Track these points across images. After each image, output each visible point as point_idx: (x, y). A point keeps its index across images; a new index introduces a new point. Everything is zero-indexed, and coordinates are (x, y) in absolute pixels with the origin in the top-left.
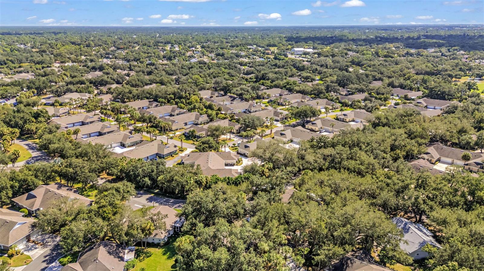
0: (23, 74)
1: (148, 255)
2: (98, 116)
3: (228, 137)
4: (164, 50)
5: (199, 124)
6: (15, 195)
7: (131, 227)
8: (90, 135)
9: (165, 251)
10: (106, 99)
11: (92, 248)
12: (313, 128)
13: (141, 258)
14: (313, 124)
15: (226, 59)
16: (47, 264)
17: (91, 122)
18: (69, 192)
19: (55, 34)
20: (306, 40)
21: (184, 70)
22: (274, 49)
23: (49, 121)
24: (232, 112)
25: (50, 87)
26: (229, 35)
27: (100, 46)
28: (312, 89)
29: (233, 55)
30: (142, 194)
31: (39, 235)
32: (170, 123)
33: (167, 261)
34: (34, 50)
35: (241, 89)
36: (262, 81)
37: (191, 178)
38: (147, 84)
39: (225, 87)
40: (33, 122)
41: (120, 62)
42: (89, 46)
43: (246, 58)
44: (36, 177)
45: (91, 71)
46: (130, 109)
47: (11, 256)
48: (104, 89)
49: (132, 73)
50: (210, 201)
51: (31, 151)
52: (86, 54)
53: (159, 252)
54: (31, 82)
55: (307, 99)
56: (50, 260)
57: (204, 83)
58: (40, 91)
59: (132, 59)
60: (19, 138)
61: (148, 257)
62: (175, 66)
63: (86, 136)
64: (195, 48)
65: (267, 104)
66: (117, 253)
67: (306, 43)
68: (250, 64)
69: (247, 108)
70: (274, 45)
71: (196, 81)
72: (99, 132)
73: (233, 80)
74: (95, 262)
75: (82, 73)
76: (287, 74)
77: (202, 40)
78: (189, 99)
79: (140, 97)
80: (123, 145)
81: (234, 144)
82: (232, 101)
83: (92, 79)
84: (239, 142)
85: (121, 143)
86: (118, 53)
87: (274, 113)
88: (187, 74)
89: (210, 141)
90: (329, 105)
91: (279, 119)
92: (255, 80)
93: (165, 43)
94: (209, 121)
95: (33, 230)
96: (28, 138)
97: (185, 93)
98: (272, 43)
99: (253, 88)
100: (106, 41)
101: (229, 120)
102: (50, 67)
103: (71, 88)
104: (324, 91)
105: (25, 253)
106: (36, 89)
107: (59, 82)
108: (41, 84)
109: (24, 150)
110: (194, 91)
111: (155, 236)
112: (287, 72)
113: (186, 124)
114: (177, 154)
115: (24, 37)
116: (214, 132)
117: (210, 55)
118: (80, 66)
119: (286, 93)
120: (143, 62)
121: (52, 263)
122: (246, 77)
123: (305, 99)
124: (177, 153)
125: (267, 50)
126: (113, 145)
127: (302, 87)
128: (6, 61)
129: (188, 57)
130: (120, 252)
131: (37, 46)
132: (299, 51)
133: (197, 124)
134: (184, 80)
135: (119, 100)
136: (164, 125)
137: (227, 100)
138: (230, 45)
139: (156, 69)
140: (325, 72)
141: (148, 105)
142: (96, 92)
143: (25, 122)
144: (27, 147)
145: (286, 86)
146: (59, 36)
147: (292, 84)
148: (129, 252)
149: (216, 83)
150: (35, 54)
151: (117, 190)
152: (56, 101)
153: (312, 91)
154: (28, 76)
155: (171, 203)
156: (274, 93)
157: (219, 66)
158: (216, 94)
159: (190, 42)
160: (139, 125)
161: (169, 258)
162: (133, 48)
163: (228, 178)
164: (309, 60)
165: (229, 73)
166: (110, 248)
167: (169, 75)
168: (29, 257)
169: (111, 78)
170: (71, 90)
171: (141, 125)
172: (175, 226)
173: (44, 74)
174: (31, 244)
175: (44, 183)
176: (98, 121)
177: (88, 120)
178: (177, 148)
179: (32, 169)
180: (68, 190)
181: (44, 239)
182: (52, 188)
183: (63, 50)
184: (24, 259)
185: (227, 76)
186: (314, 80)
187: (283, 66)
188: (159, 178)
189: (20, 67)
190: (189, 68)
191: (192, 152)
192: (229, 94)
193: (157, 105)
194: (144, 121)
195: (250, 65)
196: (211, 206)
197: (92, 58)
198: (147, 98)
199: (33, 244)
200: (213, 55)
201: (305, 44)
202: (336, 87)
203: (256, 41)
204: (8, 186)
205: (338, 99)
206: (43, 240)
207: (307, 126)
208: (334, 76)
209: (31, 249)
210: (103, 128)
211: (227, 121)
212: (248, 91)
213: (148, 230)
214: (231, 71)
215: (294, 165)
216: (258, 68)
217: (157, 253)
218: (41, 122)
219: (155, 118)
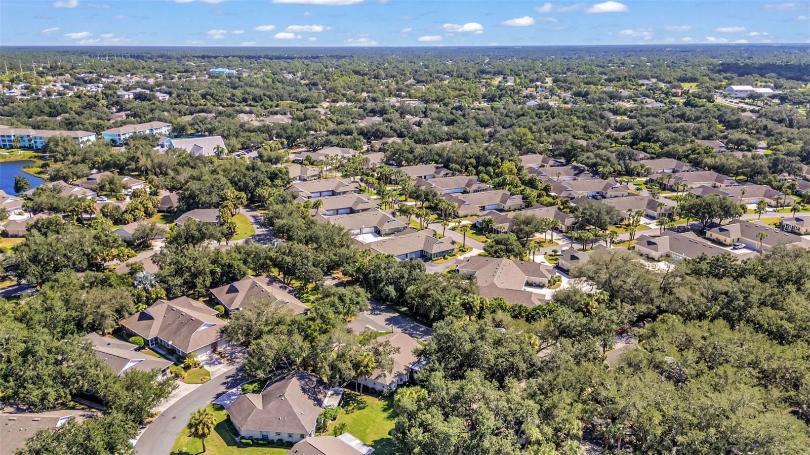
0: (279, 117)
1: (361, 406)
2: (356, 185)
3: (549, 237)
4: (488, 85)
5: (504, 211)
6: (214, 284)
7: (341, 356)
8: (337, 212)
9: (387, 405)
10: (376, 159)
11: (284, 378)
12: (722, 238)
13: (350, 408)
14: (722, 230)
15: (590, 102)
16: (227, 388)
17: (344, 193)
18: (281, 291)
19: (339, 57)
20: (762, 71)
21: (508, 119)
22: (691, 87)
23: (288, 186)
24: (570, 194)
25: (305, 137)
26: (610, 61)
27: (393, 77)
28: (740, 164)
29: (604, 96)
30: (381, 311)
31: (229, 346)
32: (456, 205)
33: (385, 422)
34: (303, 82)
35: (597, 156)
36: (643, 143)
37: (456, 296)
38: (442, 140)
39: (568, 150)
40: (267, 185)
41: (414, 103)
42: (377, 78)
43: (629, 102)
44: (245, 262)
45: (368, 116)
46: (404, 178)
47: (187, 368)
48: (377, 144)
49: (425, 121)
50: (467, 339)
51: (255, 226)
52: (370, 89)
53: (378, 405)
54: (284, 128)
55: (726, 182)
56: (232, 383)
57: (533, 142)
58: (291, 143)
59: (434, 99)
60: (246, 207)
61: (360, 409)
62: (496, 112)
63: (332, 212)
64: (542, 82)
65: (643, 186)
66: (315, 392)
67: (763, 76)
68: (631, 111)
69: (600, 190)
70: (693, 80)
71: (521, 138)
72: (351, 208)
73: (590, 138)
74: (280, 399)
75: (355, 118)
76: (699, 133)
77: (558, 70)
78: (499, 167)
79: (424, 159)
80: (378, 232)
81: (555, 251)
82: (576, 175)
83: (364, 129)
84: (564, 249)
85: (376, 228)
86: (415, 89)
87: (648, 204)
88: (510, 126)
89: (511, 241)
90: (770, 197)
91: (655, 214)
92: (630, 141)
93: (494, 75)
94: (524, 206)
95: (221, 337)
96: (258, 207)
97: (497, 156)
98: (689, 75)
99: (621, 156)
100: (403, 70)
101: (559, 209)
102: (316, 107)
103: (332, 140)
104: (766, 169)
105: (206, 367)
106: (287, 138)
107: (320, 131)
108: (294, 131)
109: (247, 224)
110: (512, 155)
111: (377, 378)
112: (699, 130)
113: (483, 208)
114: (454, 255)
115: (297, 63)
116: (522, 226)
117: (563, 94)
118: (356, 107)
119: (685, 168)
120: (448, 103)
121: (233, 388)
122: (615, 136)
123: (721, 181)
124: (453, 253)
125: (674, 87)
126: (364, 230)
127: (720, 160)
128: (262, 96)
129: (524, 97)
130: (320, 392)
131: (309, 75)
132: (741, 91)
133: (502, 210)
134: (502, 135)
135: (394, 162)
136: (446, 207)
137: (567, 173)
138: (606, 77)
139: (464, 116)
140: (780, 133)
141: (432, 173)
142: (365, 147)
143: (257, 185)
144: (252, 220)
145: (689, 154)
146: (340, 62)
147: (702, 152)
148: (332, 395)
149: (557, 142)
150: (300, 88)
151: (341, 299)
152: (308, 158)
153: (739, 168)
154: (283, 120)
155: (421, 332)
156: (662, 167)
157: (571, 112)
158: (551, 162)
159: (536, 73)
160: (411, 203)
161: (391, 417)
162: (440, 81)
163: (520, 307)
164: (757, 108)
165: (584, 127)
166: (306, 382)
167: (481, 126)
168: (208, 373)
169: (391, 127)
170: (331, 142)
171: (414, 203)
172: (412, 370)
173: (303, 117)
174: (216, 356)
175: (255, 274)
176: (355, 192)
177: (341, 189)
178: (456, 247)
179: (243, 251)
180: (281, 287)
181: (234, 353)
182: (261, 282)
183: (340, 83)
184: (201, 375)
185: (579, 132)
186: (755, 147)
187: (697, 119)
188: (409, 289)
189: (277, 106)
190: (519, 116)
191: (480, 255)
192: (574, 163)
193: (447, 174)
194: (417, 198)
195: (632, 114)
196: (468, 347)
197: (375, 95)
198: (436, 162)
199: (219, 356)
200: (568, 95)
201: (760, 79)
202: (794, 164)
203: (659, 72)
204: (207, 270)
205: (792, 187)
206: (231, 354)
207: (708, 234)
208: (797, 142)
209: (213, 364)
210: (356, 203)
211: (554, 209)
212: (608, 160)
213: (364, 367)
214: (589, 123)
215: (652, 301)
216: (644, 120)
217: (374, 405)
218: (276, 186)
219: (435, 195)
